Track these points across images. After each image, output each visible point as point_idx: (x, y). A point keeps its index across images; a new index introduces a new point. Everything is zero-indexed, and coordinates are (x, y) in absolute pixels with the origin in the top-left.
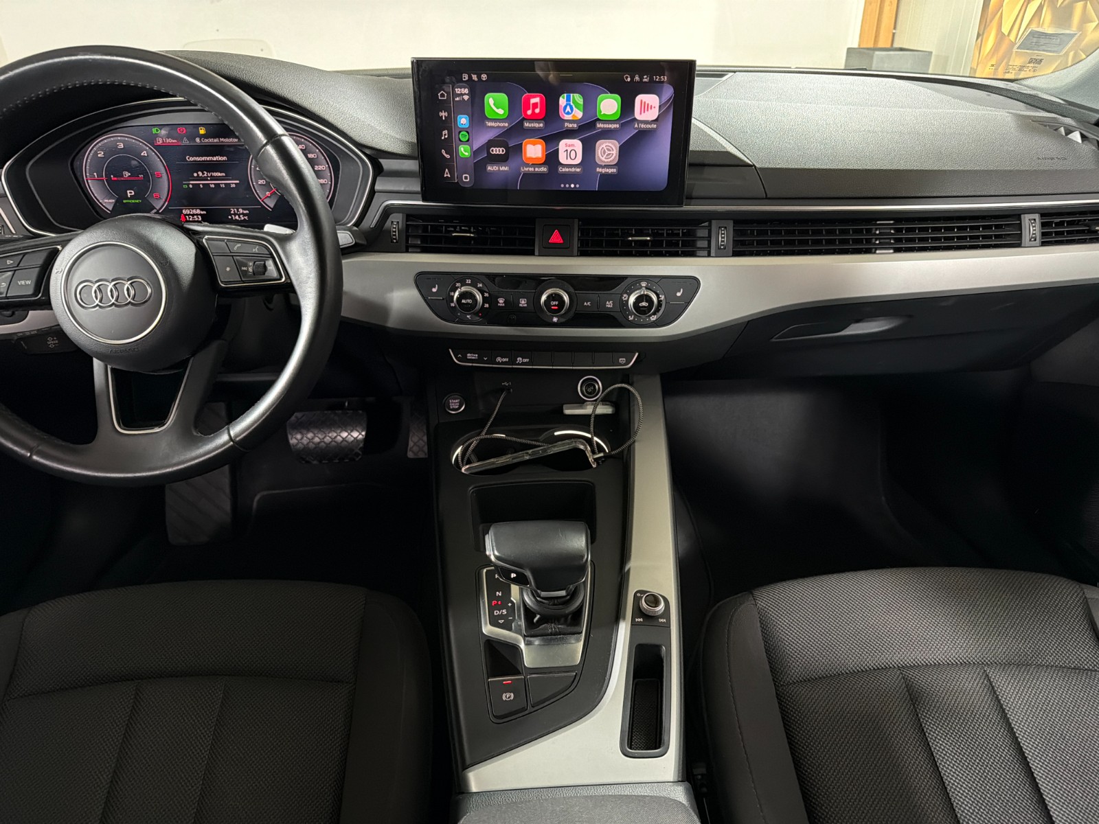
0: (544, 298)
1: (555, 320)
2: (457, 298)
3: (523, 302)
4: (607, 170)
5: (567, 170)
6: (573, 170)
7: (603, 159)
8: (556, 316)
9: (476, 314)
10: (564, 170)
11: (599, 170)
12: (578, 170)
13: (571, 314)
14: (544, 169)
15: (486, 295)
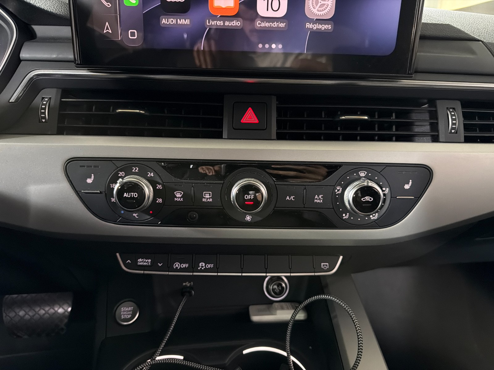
0: (235, 191)
1: (248, 218)
2: (119, 191)
3: (207, 196)
4: (320, 27)
5: (267, 25)
6: (275, 25)
7: (315, 11)
8: (250, 214)
9: (146, 211)
10: (263, 25)
11: (309, 26)
12: (282, 25)
13: (270, 210)
14: (236, 23)
15: (159, 187)
